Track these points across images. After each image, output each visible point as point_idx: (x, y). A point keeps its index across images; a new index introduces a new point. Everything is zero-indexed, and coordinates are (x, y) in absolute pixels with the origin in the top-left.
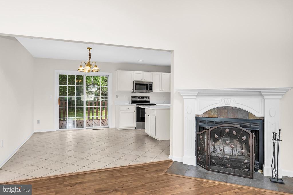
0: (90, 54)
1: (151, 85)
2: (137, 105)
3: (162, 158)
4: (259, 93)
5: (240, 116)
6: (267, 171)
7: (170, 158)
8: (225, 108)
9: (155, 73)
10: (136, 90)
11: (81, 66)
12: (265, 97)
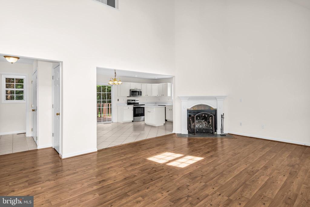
0: (115, 73)
1: (141, 92)
2: (134, 105)
3: (168, 133)
4: (215, 98)
5: (207, 109)
6: (219, 132)
7: (173, 132)
8: (200, 105)
9: (142, 84)
10: (132, 95)
11: (110, 81)
12: (217, 100)
